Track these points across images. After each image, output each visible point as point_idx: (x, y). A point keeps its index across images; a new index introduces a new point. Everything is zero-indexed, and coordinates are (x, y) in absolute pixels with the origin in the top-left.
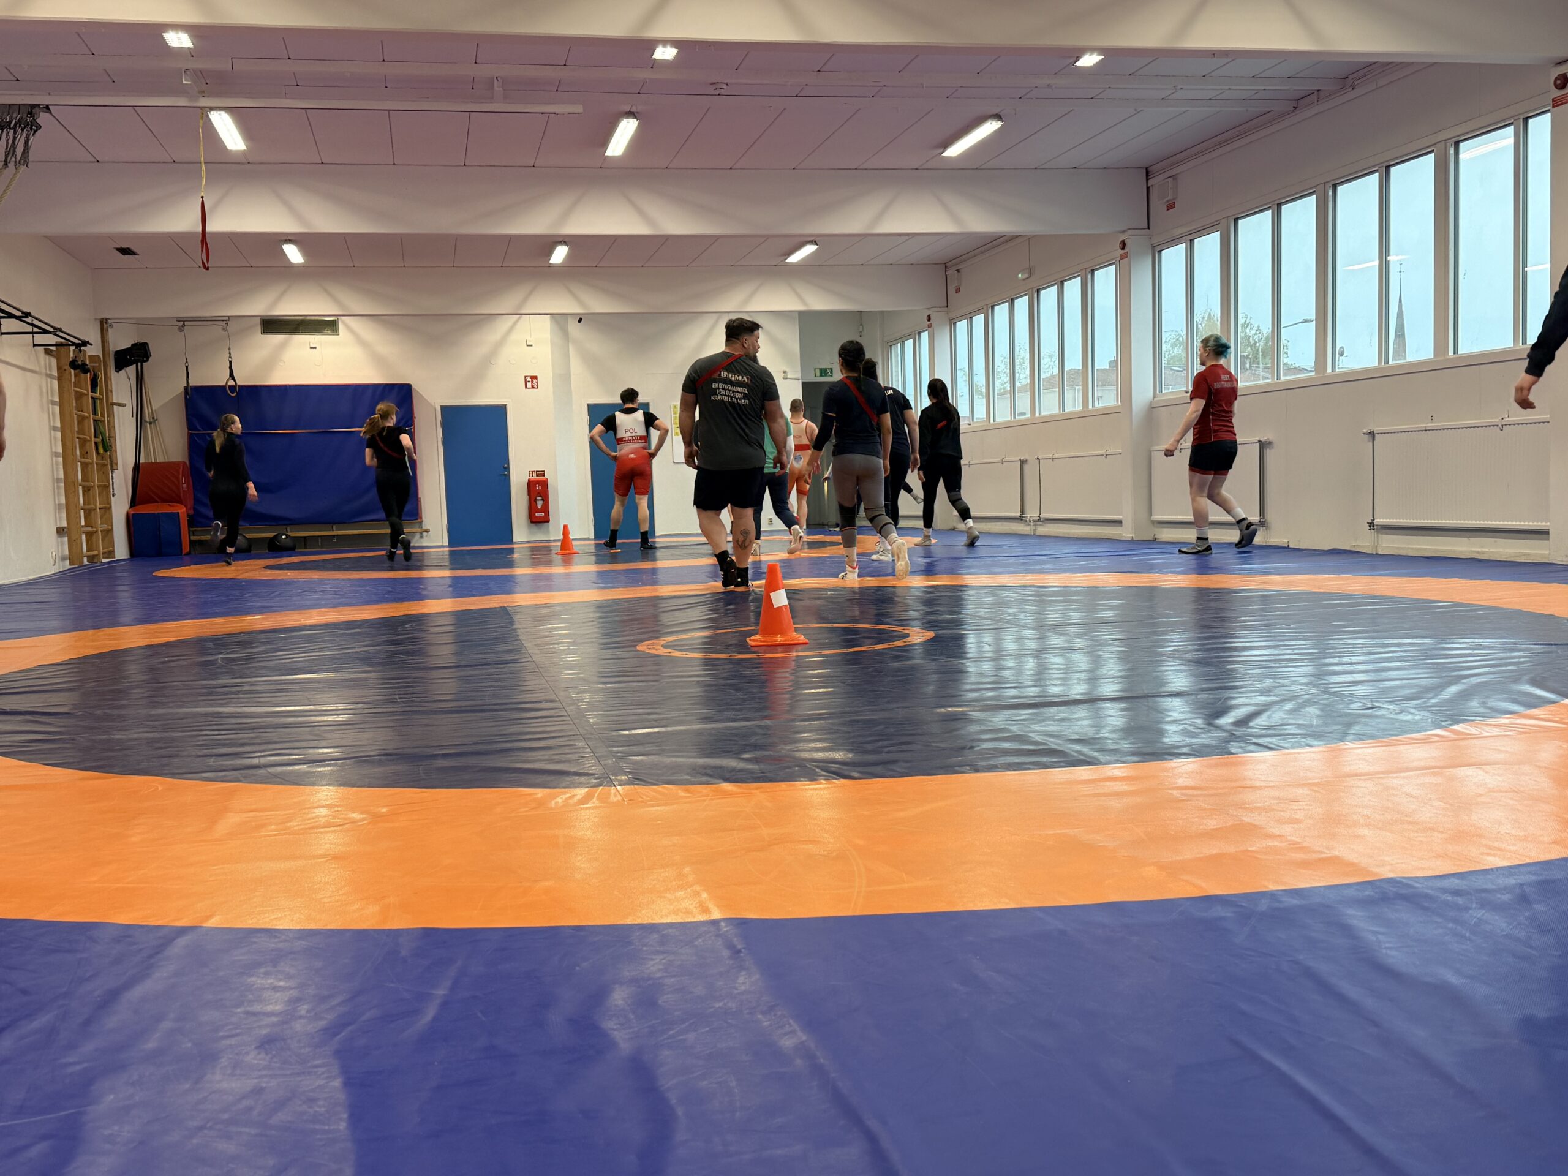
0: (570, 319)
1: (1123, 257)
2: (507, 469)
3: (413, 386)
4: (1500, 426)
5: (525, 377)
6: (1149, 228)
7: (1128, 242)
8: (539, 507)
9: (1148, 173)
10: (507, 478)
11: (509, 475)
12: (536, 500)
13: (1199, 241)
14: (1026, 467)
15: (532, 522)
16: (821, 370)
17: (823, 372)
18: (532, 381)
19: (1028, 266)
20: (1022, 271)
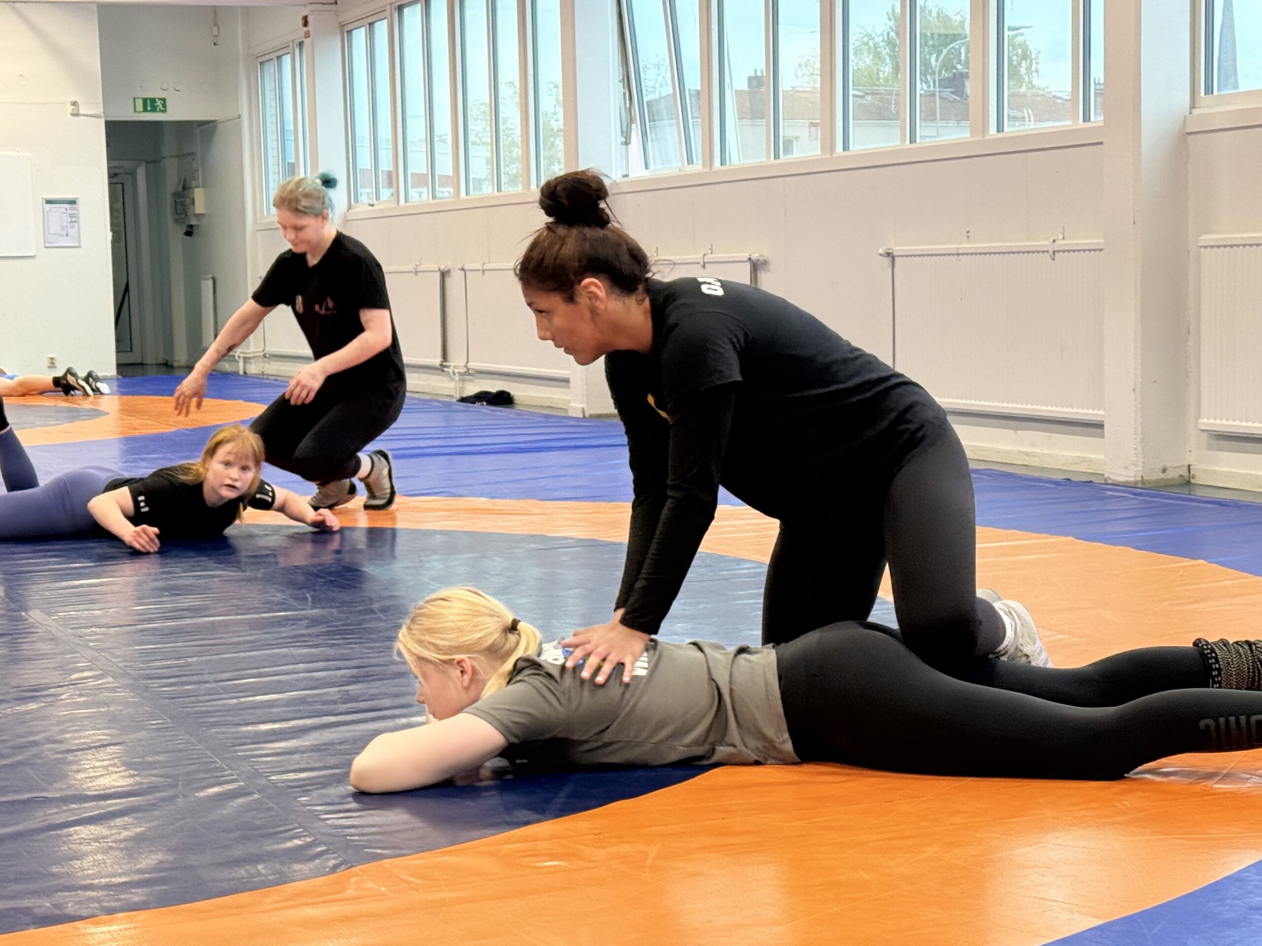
4: (1051, 252)
14: (449, 281)
16: (145, 101)
17: (150, 104)
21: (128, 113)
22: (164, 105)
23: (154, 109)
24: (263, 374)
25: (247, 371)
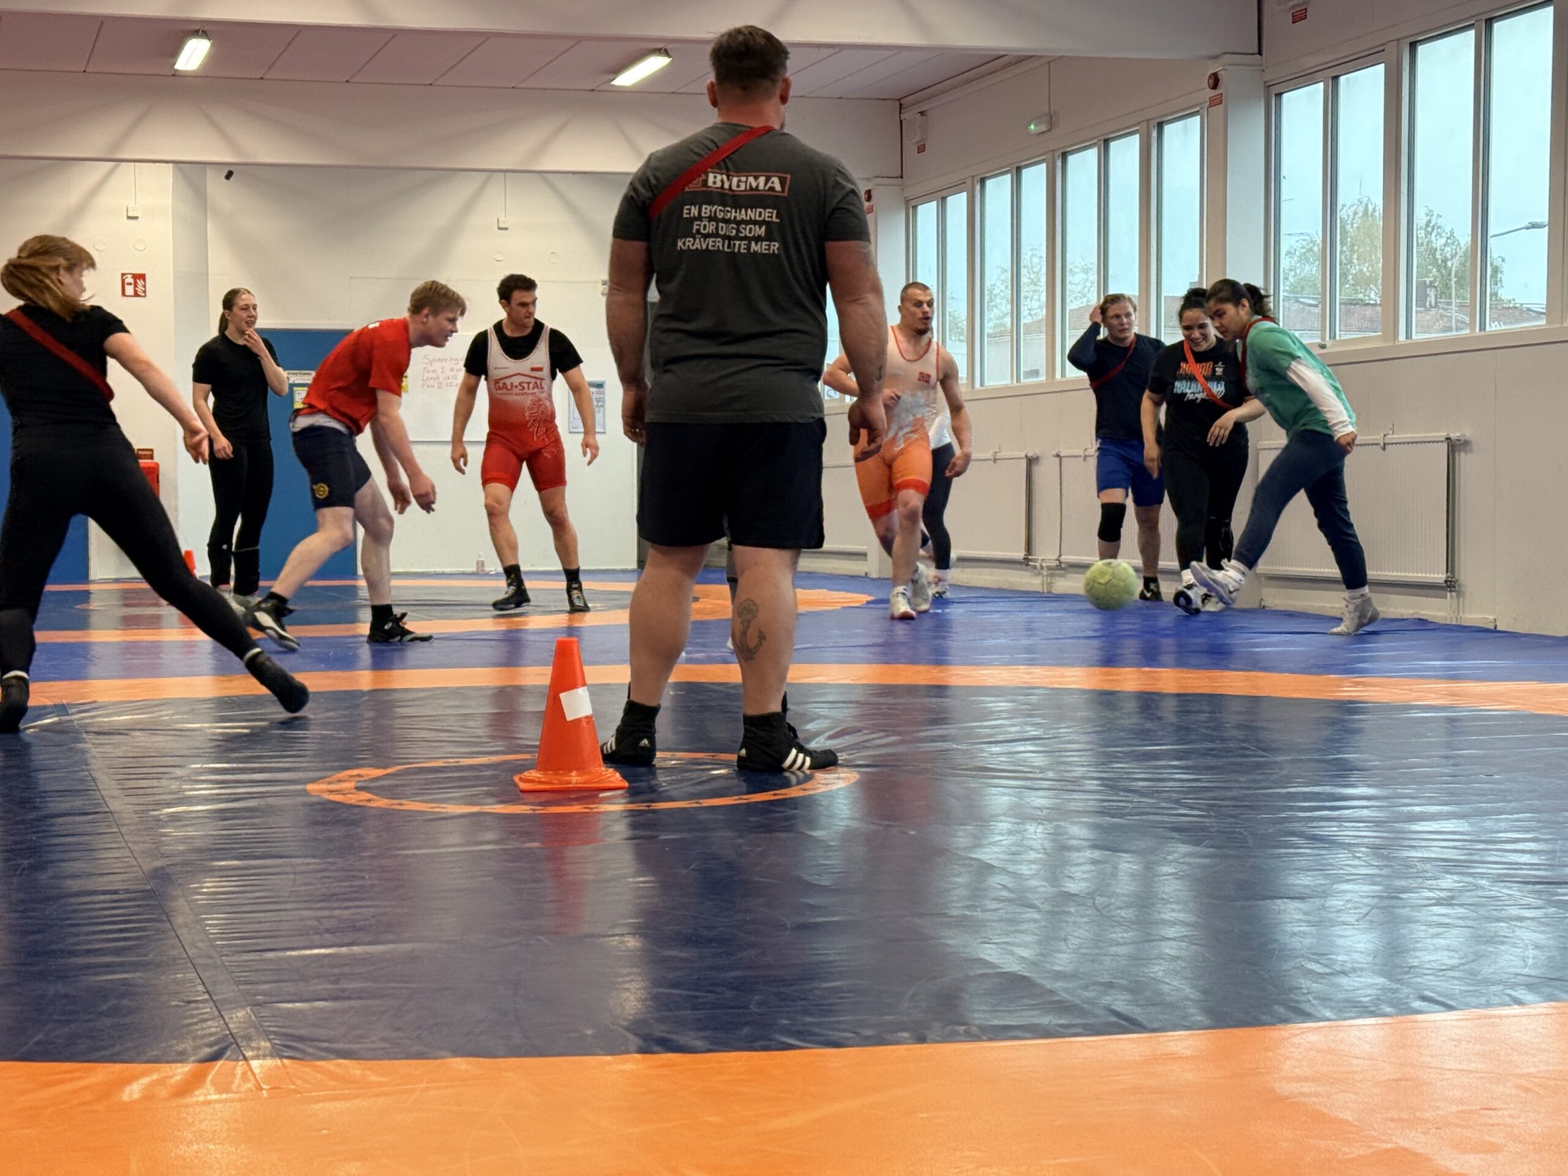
0: (210, 173)
1: (1215, 102)
5: (123, 275)
6: (1260, 53)
7: (1222, 75)
14: (1036, 469)
18: (136, 283)
19: (1047, 111)
20: (1037, 120)
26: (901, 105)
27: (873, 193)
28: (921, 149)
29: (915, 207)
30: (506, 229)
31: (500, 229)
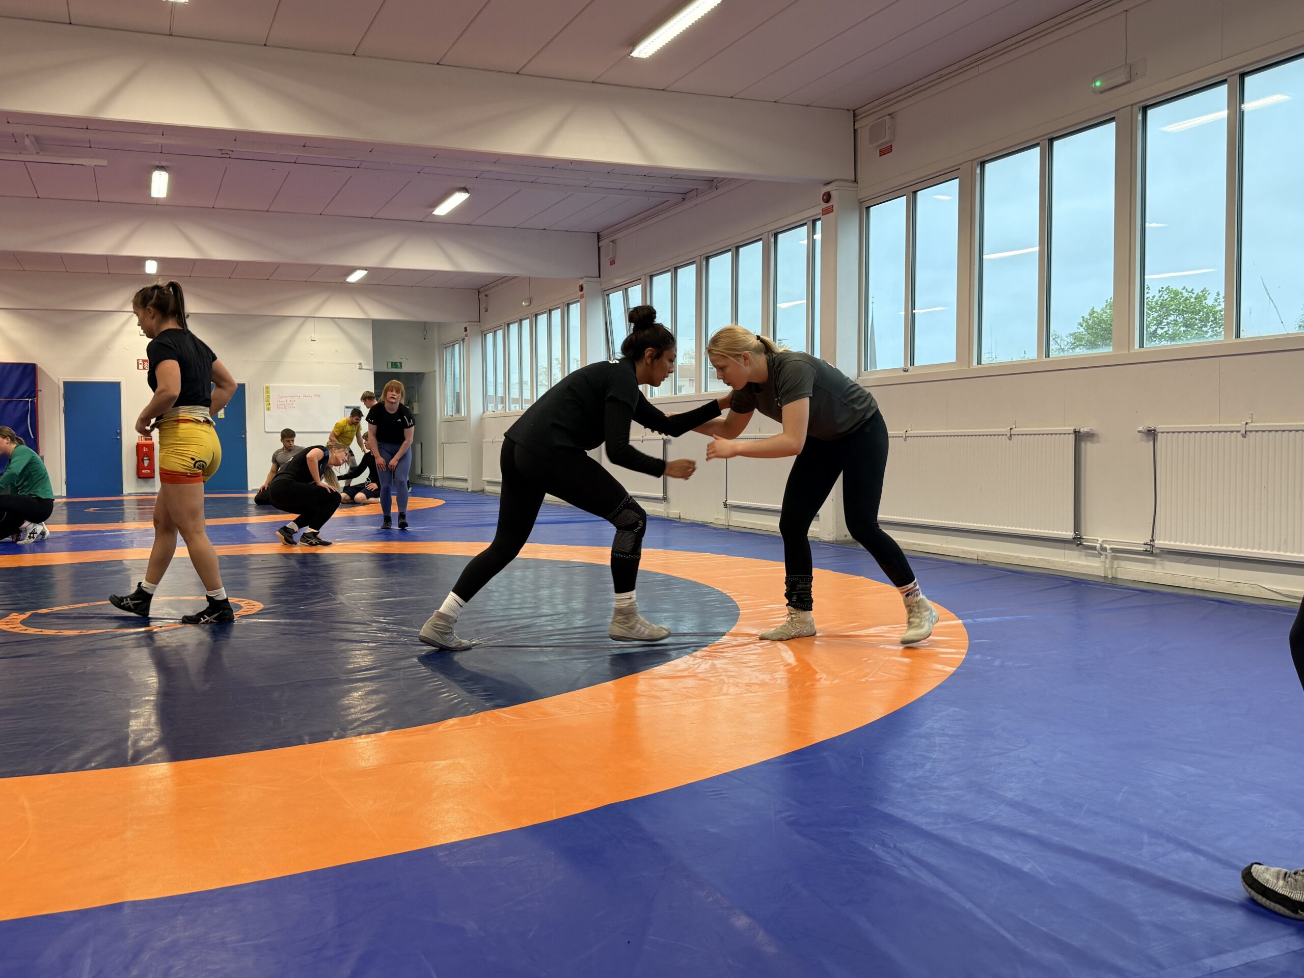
1: (582, 297)
2: (120, 434)
3: (39, 365)
5: (138, 360)
6: (600, 277)
7: (584, 286)
8: (146, 465)
9: (599, 237)
10: (119, 442)
11: (120, 440)
12: (143, 460)
13: (631, 289)
15: (139, 477)
16: (392, 363)
17: (394, 365)
18: (144, 363)
19: (529, 297)
20: (525, 301)
21: (385, 369)
22: (401, 366)
23: (396, 367)
24: (443, 486)
25: (436, 485)
26: (479, 292)
27: (468, 329)
28: (486, 311)
29: (485, 335)
30: (315, 340)
31: (312, 340)
